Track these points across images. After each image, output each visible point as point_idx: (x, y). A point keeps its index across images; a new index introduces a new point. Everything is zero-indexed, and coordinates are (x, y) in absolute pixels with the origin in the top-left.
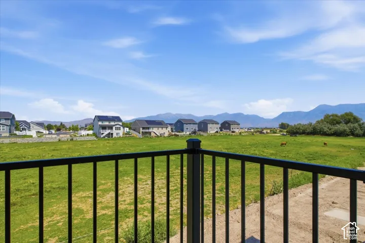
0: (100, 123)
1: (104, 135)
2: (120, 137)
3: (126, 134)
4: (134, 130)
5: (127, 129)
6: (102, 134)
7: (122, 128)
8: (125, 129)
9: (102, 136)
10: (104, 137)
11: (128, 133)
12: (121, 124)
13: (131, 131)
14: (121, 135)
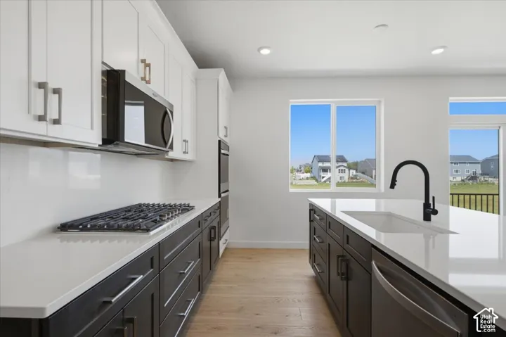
0: (320, 164)
1: (325, 179)
2: (345, 182)
3: (352, 178)
4: (363, 173)
5: (353, 172)
6: (323, 177)
7: (347, 170)
8: (351, 171)
9: (323, 180)
10: (325, 181)
11: (355, 177)
12: (345, 165)
13: (360, 174)
14: (346, 179)
